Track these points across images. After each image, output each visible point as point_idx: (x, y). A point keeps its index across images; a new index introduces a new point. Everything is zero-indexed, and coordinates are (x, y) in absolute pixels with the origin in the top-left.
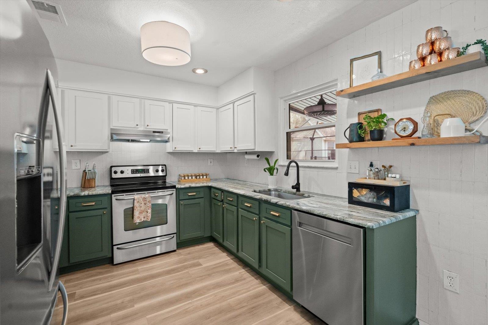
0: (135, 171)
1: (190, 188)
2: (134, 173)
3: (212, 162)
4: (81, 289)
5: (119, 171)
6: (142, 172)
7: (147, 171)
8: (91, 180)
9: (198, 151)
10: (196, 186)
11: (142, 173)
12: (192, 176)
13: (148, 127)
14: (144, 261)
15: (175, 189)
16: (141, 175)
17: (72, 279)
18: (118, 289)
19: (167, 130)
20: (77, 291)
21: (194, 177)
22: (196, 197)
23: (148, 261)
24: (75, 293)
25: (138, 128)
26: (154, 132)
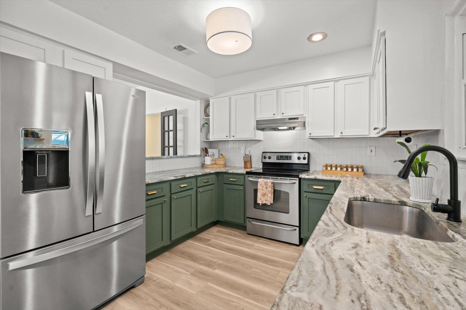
0: (279, 157)
1: (315, 180)
2: (278, 159)
3: (374, 151)
4: (216, 240)
5: (267, 157)
6: (286, 158)
7: (289, 158)
8: (247, 162)
9: (340, 136)
10: (323, 179)
11: (285, 160)
12: (336, 167)
13: (283, 115)
14: (266, 241)
15: (298, 179)
16: (283, 161)
17: (222, 231)
18: (227, 252)
19: (303, 115)
20: (212, 239)
21: (339, 169)
22: (324, 192)
23: (270, 243)
24: (211, 240)
25: (276, 117)
26: (290, 119)
